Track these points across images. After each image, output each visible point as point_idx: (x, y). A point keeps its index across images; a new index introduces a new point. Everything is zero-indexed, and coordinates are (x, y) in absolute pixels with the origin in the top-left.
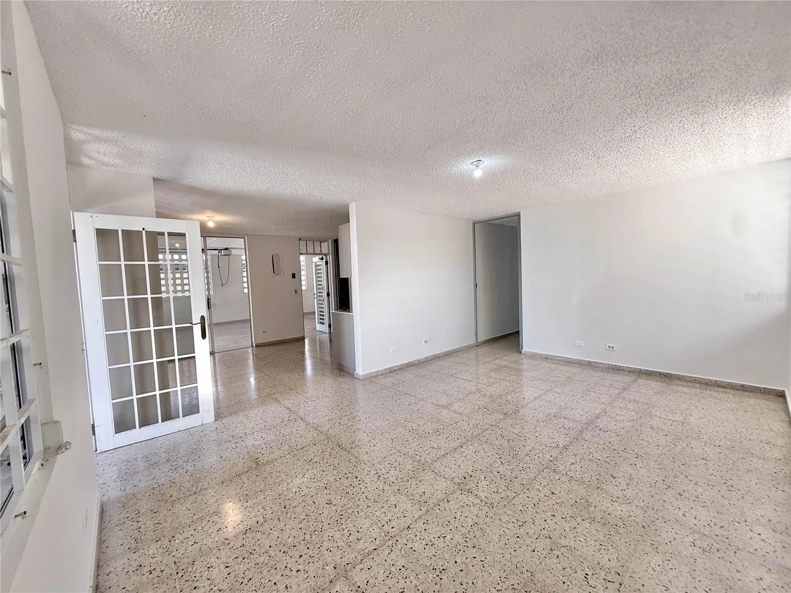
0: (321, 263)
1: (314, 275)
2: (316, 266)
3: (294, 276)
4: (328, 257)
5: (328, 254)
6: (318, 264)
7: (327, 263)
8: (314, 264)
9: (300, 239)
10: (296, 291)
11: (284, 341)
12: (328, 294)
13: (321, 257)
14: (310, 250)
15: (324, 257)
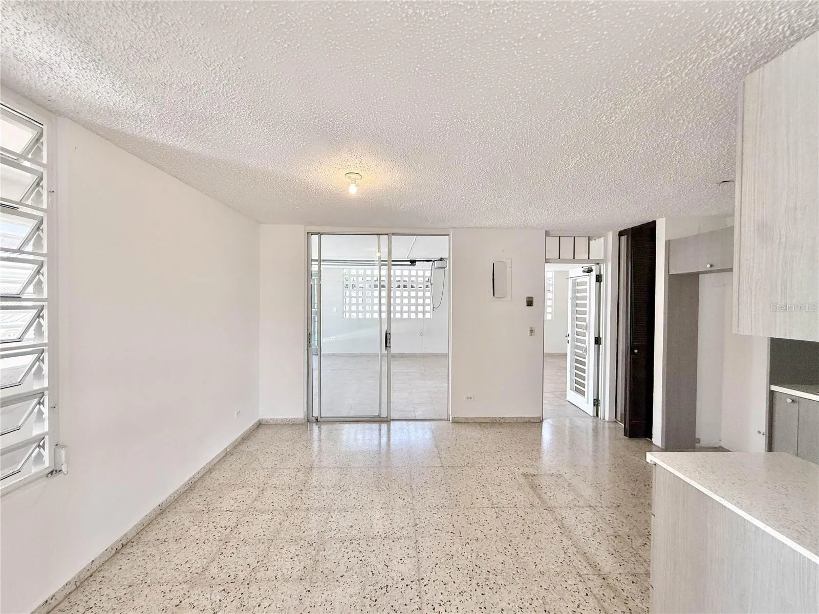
0: (587, 279)
1: (570, 301)
2: (575, 284)
3: (530, 303)
4: (603, 266)
5: (604, 261)
6: (578, 281)
7: (599, 279)
8: (570, 281)
9: (547, 234)
10: (532, 331)
11: (503, 421)
12: (598, 341)
13: (587, 266)
14: (567, 253)
15: (594, 268)
